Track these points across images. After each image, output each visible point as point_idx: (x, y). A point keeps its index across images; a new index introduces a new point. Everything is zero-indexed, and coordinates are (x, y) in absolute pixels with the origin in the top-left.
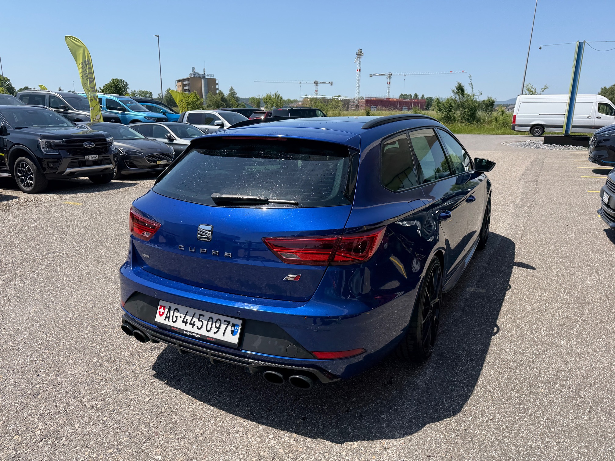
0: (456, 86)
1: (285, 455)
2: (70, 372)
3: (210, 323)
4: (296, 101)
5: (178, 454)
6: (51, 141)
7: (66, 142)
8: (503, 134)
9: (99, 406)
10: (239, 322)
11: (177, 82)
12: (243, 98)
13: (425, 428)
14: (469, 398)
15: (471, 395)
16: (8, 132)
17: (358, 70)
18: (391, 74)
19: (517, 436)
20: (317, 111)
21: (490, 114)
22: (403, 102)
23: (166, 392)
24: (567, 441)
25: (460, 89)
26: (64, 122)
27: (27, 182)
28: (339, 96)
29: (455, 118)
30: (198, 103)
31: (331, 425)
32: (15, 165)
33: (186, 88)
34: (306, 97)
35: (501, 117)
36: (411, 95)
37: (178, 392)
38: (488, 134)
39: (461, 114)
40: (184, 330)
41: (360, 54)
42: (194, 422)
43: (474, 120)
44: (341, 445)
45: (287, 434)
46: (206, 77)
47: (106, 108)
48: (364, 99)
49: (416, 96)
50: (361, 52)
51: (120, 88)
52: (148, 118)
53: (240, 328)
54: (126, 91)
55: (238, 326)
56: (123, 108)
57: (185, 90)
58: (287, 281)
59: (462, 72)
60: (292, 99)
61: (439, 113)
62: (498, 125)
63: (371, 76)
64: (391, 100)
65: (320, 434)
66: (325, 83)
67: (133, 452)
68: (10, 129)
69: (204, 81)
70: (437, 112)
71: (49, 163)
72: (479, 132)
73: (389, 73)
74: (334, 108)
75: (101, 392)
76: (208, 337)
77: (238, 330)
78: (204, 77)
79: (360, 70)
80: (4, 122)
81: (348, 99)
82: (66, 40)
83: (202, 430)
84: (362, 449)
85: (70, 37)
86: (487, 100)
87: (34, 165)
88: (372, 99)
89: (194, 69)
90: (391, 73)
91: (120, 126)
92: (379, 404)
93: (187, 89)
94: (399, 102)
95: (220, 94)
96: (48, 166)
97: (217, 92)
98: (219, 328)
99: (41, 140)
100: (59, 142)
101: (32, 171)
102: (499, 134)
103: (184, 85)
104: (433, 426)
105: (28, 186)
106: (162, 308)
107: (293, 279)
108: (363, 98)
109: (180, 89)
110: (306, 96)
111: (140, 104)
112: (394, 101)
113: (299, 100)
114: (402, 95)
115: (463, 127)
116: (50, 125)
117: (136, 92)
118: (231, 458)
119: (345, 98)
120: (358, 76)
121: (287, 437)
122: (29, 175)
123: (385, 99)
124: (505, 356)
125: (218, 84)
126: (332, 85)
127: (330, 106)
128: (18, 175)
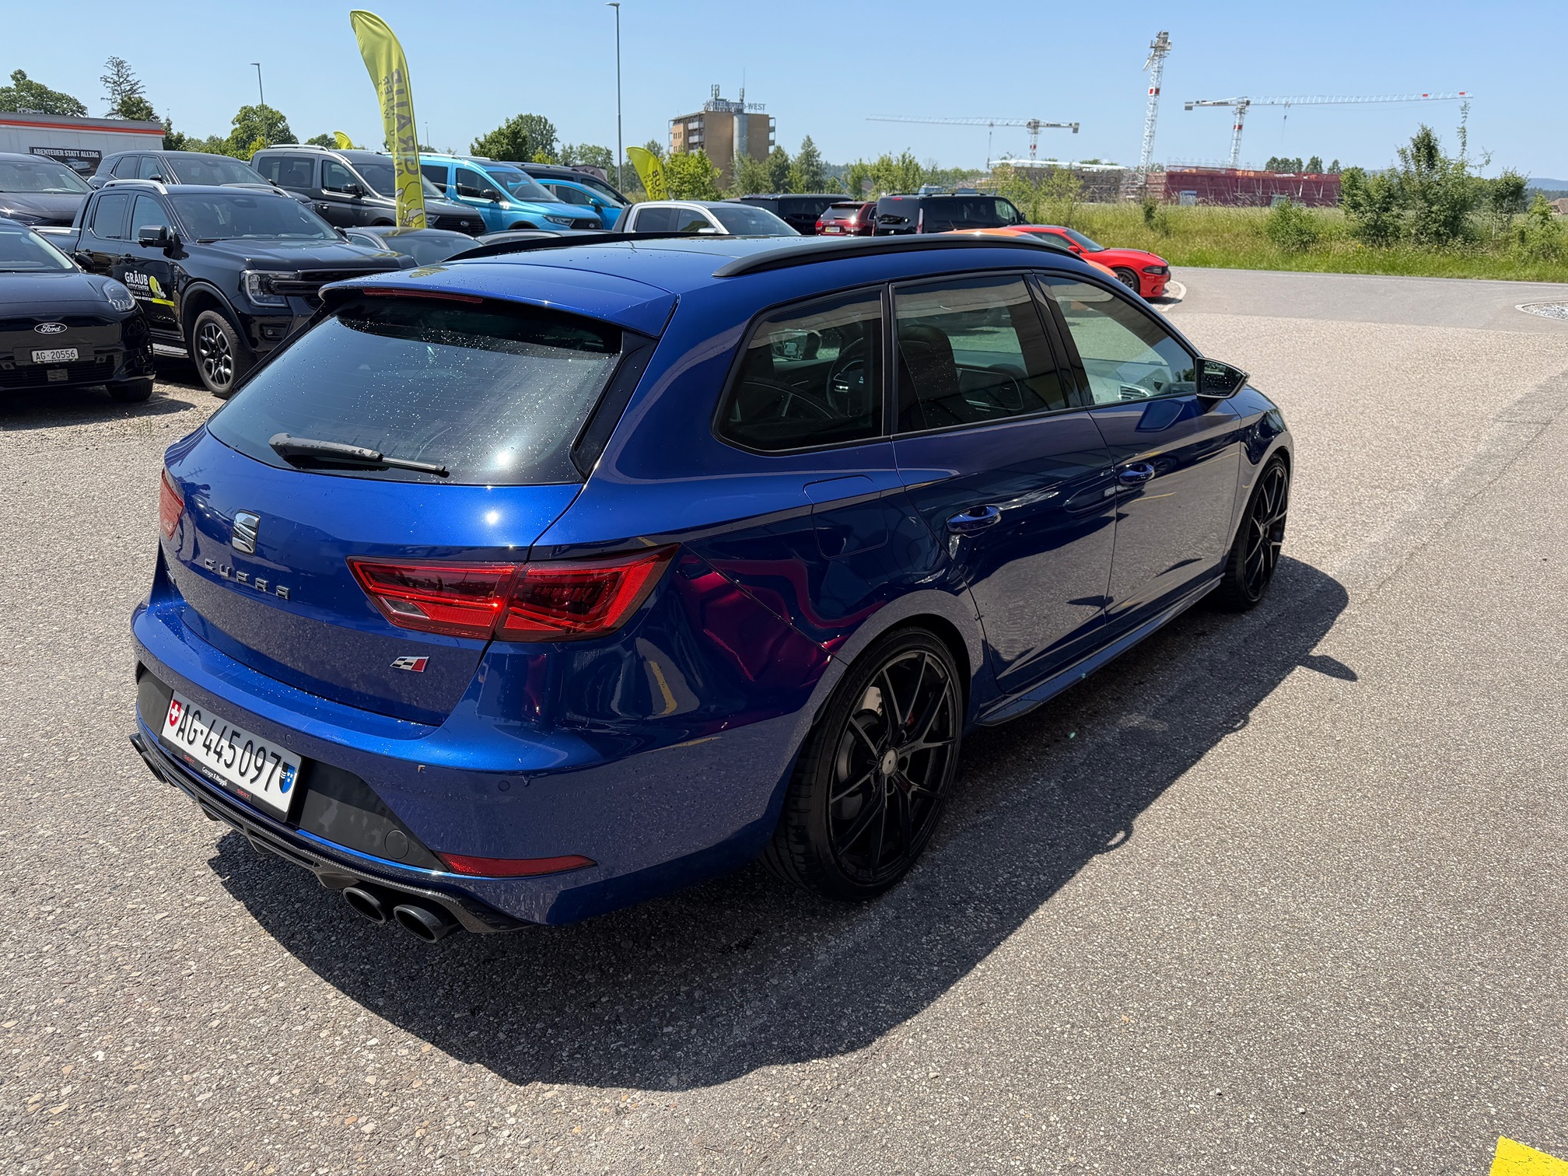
0: (1415, 137)
1: (372, 1092)
2: (41, 832)
3: (247, 754)
4: (975, 174)
5: (143, 1053)
6: (271, 273)
7: (305, 277)
8: (1540, 278)
9: (51, 918)
10: (296, 761)
11: (672, 123)
12: (839, 167)
13: (751, 1075)
14: (917, 1013)
15: (929, 1004)
16: (184, 250)
17: (1151, 91)
18: (1248, 103)
19: (971, 1133)
20: (997, 204)
21: (1505, 219)
22: (1274, 180)
23: (210, 903)
24: (1096, 1165)
25: (1427, 148)
26: (319, 230)
27: (220, 371)
28: (1095, 162)
29: (1398, 229)
30: (707, 180)
31: (527, 1034)
32: (195, 330)
33: (695, 139)
34: (1003, 164)
35: (1537, 229)
36: (1300, 162)
37: (239, 906)
38: (1492, 278)
39: (1419, 218)
40: (203, 765)
41: (1161, 46)
42: (226, 982)
43: (1455, 236)
44: (518, 1087)
45: (412, 1040)
46: (746, 111)
47: (455, 192)
48: (1162, 171)
49: (1316, 163)
50: (1165, 41)
51: (524, 139)
52: (551, 220)
53: (296, 774)
54: (551, 146)
55: (293, 769)
56: (496, 191)
57: (692, 146)
58: (397, 670)
59: (1423, 98)
60: (965, 169)
61: (1353, 216)
62: (1526, 254)
63: (1189, 108)
64: (1239, 174)
65: (489, 1053)
66: (1058, 126)
67: (53, 1034)
68: (188, 244)
69: (740, 121)
70: (1347, 213)
71: (264, 328)
72: (1465, 273)
73: (1240, 100)
74: (1055, 196)
75: (76, 887)
76: (239, 787)
77: (291, 779)
78: (740, 111)
79: (1157, 91)
80: (176, 225)
81: (1119, 171)
82: (352, 21)
83: (230, 1005)
84: (563, 1104)
85: (360, 13)
86: (1501, 179)
87: (232, 332)
88: (1187, 171)
89: (716, 90)
90: (1245, 100)
91: (456, 240)
92: (682, 997)
93: (695, 143)
94: (1264, 181)
95: (779, 156)
96: (262, 335)
97: (771, 149)
98: (260, 769)
99: (248, 272)
100: (287, 277)
101: (228, 345)
102: (1526, 279)
103: (689, 133)
104: (774, 1072)
105: (221, 382)
106: (177, 706)
107: (409, 668)
108: (1162, 169)
109: (680, 141)
110: (1004, 161)
111: (537, 183)
112: (1250, 179)
113: (983, 169)
114: (1274, 160)
115: (1420, 256)
116: (283, 235)
117: (575, 149)
118: (250, 1080)
119: (1109, 167)
120: (1152, 106)
121: (408, 1047)
122: (223, 354)
123: (1223, 172)
124: (1094, 912)
125: (773, 130)
126: (1076, 131)
127: (1046, 189)
128: (202, 354)
